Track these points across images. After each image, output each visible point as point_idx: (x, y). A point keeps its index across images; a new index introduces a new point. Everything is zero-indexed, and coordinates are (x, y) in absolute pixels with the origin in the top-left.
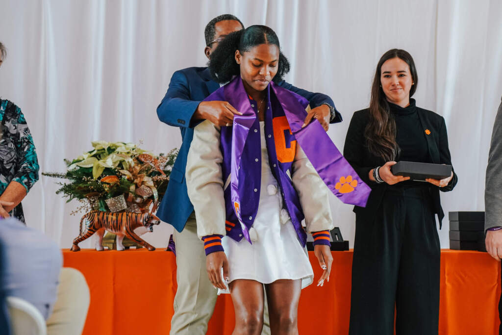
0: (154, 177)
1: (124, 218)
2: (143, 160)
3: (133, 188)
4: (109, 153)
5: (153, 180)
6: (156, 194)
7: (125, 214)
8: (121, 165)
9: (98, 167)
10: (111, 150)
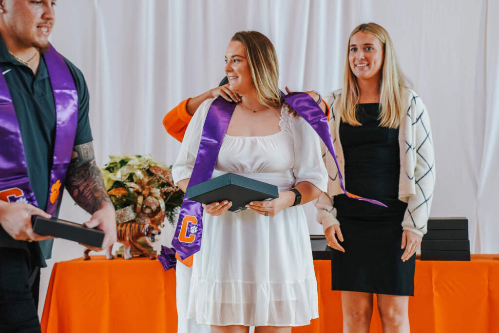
0: (162, 189)
1: (128, 228)
2: (154, 171)
3: (140, 199)
4: (121, 166)
5: (161, 191)
6: (163, 205)
7: (129, 225)
8: (131, 178)
9: (109, 180)
10: (123, 163)
